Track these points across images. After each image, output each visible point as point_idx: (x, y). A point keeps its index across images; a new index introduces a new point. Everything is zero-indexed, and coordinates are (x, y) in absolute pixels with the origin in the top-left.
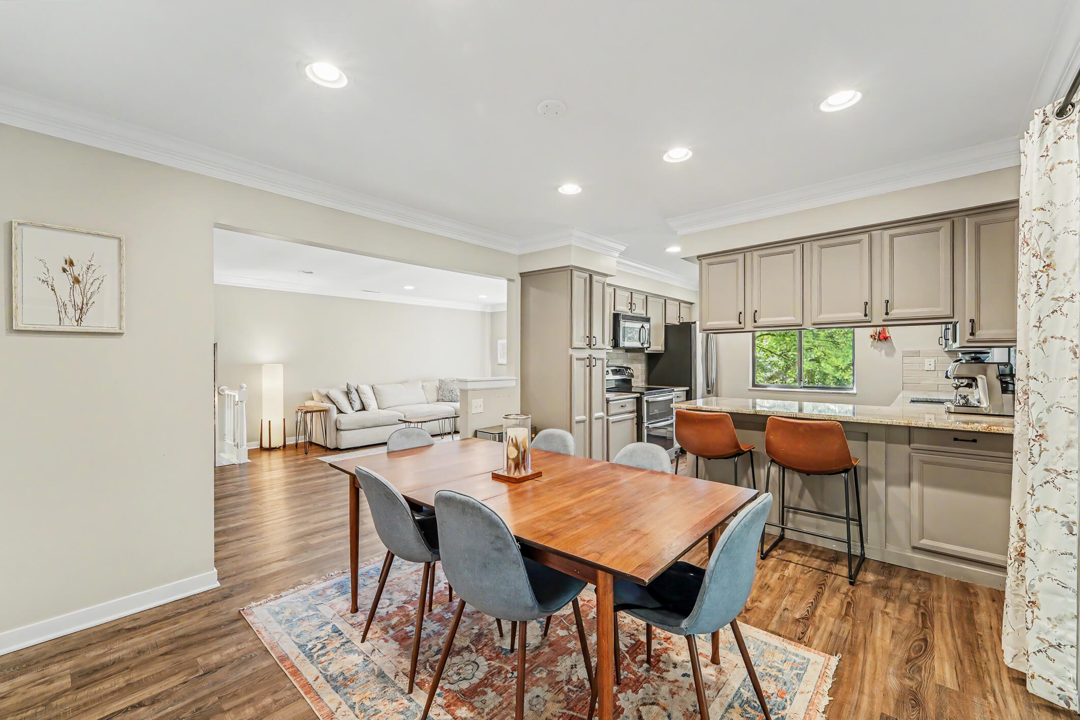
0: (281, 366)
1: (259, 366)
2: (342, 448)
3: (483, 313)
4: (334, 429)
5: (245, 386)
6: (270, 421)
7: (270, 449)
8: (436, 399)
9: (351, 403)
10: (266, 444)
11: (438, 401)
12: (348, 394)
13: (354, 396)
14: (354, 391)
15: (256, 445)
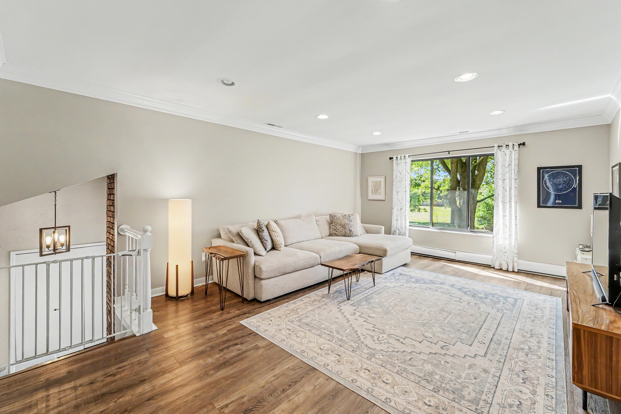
0: (190, 201)
1: (166, 201)
2: (263, 300)
3: (356, 154)
4: (251, 277)
5: (149, 228)
6: (177, 266)
7: (177, 299)
8: (328, 234)
9: (262, 242)
10: (172, 293)
11: (330, 235)
12: (258, 231)
13: (265, 234)
14: (265, 229)
15: (160, 292)
